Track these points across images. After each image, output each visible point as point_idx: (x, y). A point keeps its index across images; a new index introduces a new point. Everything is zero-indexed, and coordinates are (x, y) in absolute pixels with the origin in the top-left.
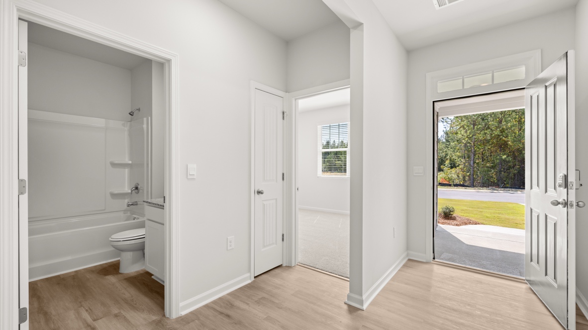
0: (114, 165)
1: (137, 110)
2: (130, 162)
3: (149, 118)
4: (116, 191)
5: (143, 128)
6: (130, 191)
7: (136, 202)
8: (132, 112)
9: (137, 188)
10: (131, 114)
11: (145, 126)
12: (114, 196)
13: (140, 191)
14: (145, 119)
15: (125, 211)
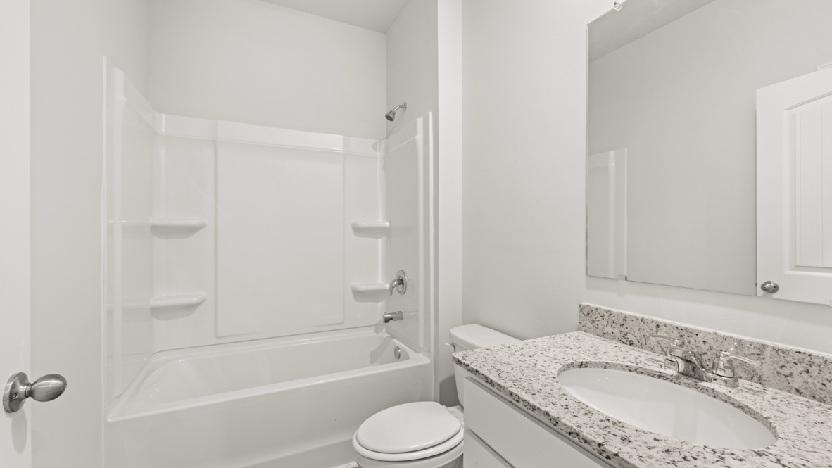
0: (358, 230)
1: (400, 107)
2: (387, 224)
3: (431, 114)
4: (363, 286)
5: (414, 142)
6: (387, 286)
7: (400, 312)
8: (391, 112)
9: (401, 282)
10: (389, 118)
11: (420, 137)
12: (359, 295)
13: (409, 288)
14: (420, 121)
15: (377, 328)
